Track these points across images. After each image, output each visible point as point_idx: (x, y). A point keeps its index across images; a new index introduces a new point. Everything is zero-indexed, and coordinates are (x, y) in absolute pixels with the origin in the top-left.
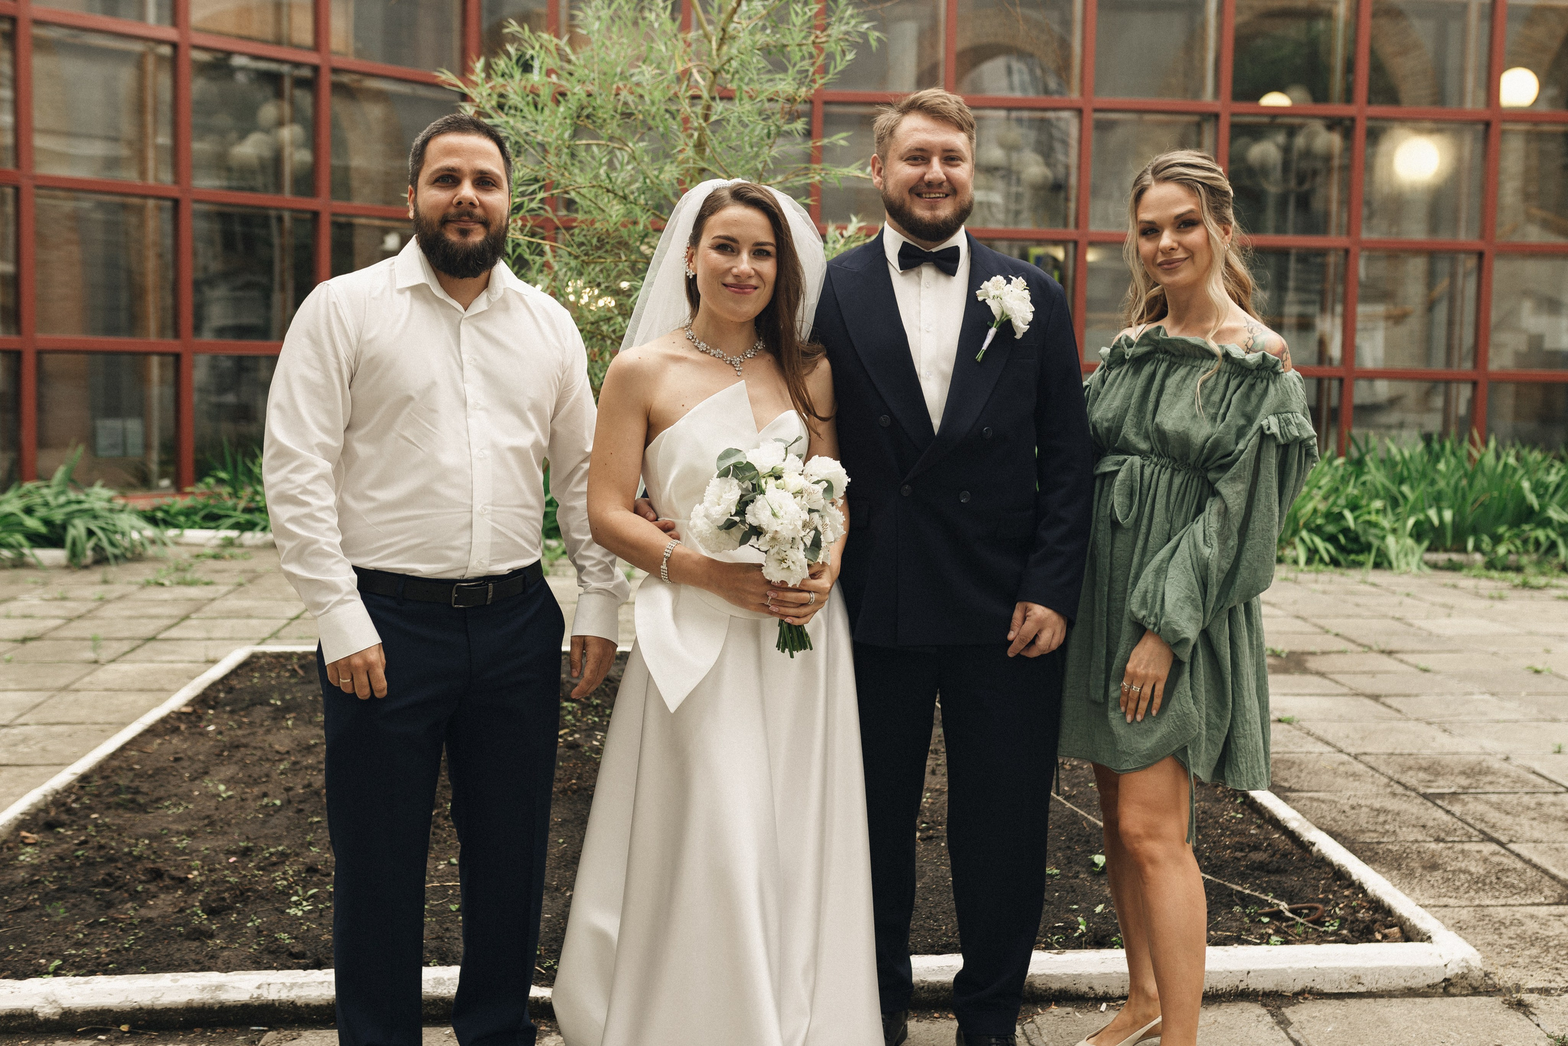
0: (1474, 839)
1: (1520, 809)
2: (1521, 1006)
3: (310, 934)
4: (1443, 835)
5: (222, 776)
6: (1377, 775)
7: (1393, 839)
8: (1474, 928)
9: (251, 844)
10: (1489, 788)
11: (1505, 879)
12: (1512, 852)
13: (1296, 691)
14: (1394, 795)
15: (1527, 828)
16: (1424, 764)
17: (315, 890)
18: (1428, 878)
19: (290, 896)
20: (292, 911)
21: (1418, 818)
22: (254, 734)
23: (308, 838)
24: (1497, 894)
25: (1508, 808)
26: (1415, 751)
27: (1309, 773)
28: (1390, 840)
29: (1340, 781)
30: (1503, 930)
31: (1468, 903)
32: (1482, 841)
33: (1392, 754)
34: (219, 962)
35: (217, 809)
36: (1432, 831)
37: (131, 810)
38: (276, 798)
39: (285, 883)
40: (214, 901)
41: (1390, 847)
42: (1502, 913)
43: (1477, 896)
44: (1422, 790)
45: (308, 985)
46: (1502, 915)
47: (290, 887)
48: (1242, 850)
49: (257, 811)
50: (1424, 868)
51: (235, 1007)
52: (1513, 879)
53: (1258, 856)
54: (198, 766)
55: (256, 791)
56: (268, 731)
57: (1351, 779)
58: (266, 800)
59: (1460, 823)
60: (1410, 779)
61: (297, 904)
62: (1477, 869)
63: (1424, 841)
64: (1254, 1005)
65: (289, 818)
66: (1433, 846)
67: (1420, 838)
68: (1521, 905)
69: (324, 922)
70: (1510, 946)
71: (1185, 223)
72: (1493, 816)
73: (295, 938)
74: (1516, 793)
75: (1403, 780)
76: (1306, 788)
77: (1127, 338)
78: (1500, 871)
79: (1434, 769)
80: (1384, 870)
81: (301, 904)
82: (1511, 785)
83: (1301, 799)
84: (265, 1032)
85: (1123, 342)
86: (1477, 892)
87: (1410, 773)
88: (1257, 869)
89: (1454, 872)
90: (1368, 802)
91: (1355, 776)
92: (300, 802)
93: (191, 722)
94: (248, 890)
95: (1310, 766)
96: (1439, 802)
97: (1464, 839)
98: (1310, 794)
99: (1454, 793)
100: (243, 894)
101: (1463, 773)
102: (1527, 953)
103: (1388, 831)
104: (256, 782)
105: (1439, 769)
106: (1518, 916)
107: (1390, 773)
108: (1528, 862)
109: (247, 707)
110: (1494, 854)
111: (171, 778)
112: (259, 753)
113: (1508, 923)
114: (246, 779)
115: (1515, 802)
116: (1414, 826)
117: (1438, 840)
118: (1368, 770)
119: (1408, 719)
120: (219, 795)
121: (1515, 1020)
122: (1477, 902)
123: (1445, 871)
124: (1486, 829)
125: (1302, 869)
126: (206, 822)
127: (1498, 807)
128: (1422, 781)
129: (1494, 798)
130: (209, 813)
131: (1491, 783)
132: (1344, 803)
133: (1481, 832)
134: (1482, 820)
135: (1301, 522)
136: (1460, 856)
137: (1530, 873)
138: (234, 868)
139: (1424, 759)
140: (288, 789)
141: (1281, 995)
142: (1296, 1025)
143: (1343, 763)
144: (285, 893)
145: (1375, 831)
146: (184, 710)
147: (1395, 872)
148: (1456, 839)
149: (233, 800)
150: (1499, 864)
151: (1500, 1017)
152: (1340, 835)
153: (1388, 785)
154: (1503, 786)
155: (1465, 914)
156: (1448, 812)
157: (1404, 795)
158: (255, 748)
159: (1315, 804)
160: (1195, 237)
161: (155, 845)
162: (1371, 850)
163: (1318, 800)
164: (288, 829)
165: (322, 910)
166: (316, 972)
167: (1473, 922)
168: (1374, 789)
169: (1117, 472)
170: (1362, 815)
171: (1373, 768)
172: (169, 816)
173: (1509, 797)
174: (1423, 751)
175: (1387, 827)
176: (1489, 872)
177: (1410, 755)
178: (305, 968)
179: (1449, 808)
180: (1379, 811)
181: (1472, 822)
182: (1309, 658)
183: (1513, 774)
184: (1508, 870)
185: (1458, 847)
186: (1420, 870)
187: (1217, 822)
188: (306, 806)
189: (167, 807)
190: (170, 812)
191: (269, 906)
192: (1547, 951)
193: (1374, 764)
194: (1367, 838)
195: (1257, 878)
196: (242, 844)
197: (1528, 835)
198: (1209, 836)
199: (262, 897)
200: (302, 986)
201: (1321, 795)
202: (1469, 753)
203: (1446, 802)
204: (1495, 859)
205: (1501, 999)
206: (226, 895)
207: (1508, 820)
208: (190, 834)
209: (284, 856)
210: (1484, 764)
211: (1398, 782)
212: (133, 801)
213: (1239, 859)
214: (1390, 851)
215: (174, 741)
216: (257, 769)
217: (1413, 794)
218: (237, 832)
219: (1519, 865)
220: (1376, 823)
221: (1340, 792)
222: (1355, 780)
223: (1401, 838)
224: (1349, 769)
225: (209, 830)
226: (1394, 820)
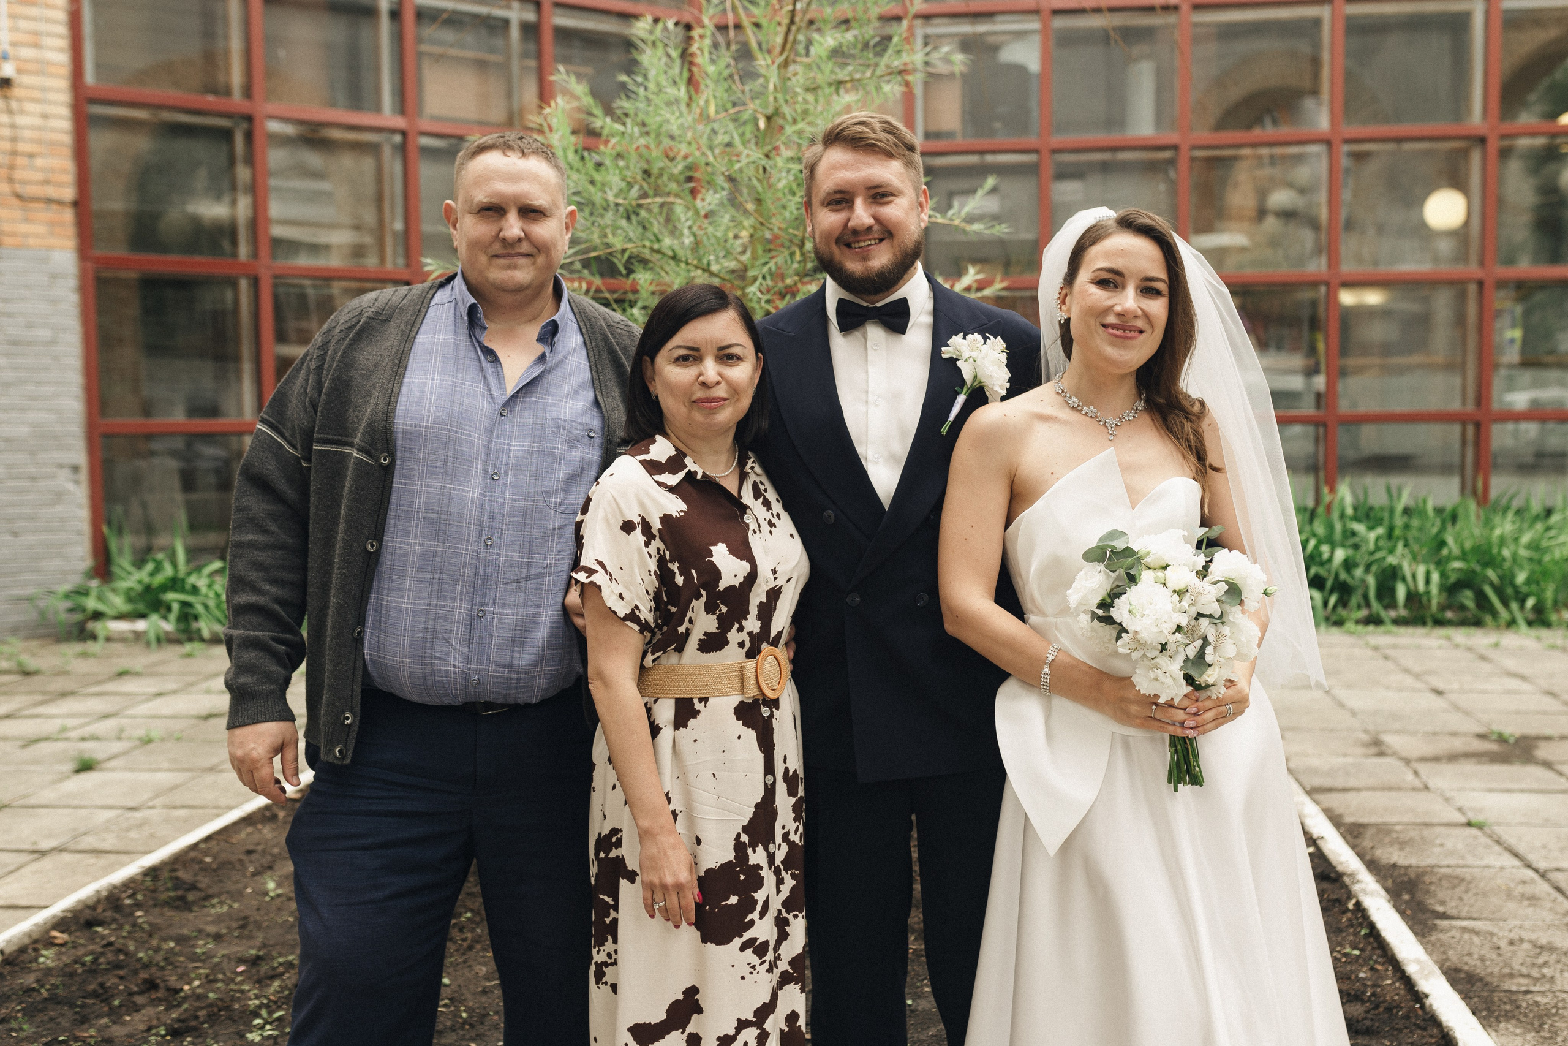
6: (1560, 899)
7: (1547, 986)
9: (261, 953)
19: (256, 1018)
20: (249, 1039)
27: (1476, 894)
28: (1542, 989)
29: (1511, 905)
35: (258, 909)
37: (177, 908)
39: (258, 1002)
40: (183, 1020)
41: (1539, 998)
57: (1526, 903)
61: (259, 1028)
76: (1463, 914)
80: (1518, 1031)
81: (262, 1028)
83: (1452, 927)
90: (1534, 937)
91: (1533, 899)
94: (225, 1008)
95: (1482, 884)
103: (1544, 976)
111: (234, 872)
118: (1553, 891)
120: (266, 894)
126: (241, 923)
130: (248, 913)
132: (1503, 933)
143: (1524, 882)
144: (252, 1015)
145: (1528, 976)
147: (1530, 1036)
149: (280, 899)
152: (1481, 979)
159: (1466, 936)
161: (178, 949)
162: (1512, 1002)
168: (1548, 917)
170: (1519, 954)
171: (1559, 889)
172: (210, 915)
175: (1545, 971)
180: (1542, 948)
189: (213, 906)
190: (213, 911)
191: (231, 1031)
193: (1562, 884)
194: (1513, 985)
196: (251, 952)
206: (202, 1013)
208: (217, 938)
212: (182, 898)
214: (1537, 1004)
215: (265, 831)
220: (1533, 965)
221: (1505, 920)
222: (1529, 906)
223: (1558, 987)
224: (1528, 890)
225: (236, 933)
226: (1558, 962)
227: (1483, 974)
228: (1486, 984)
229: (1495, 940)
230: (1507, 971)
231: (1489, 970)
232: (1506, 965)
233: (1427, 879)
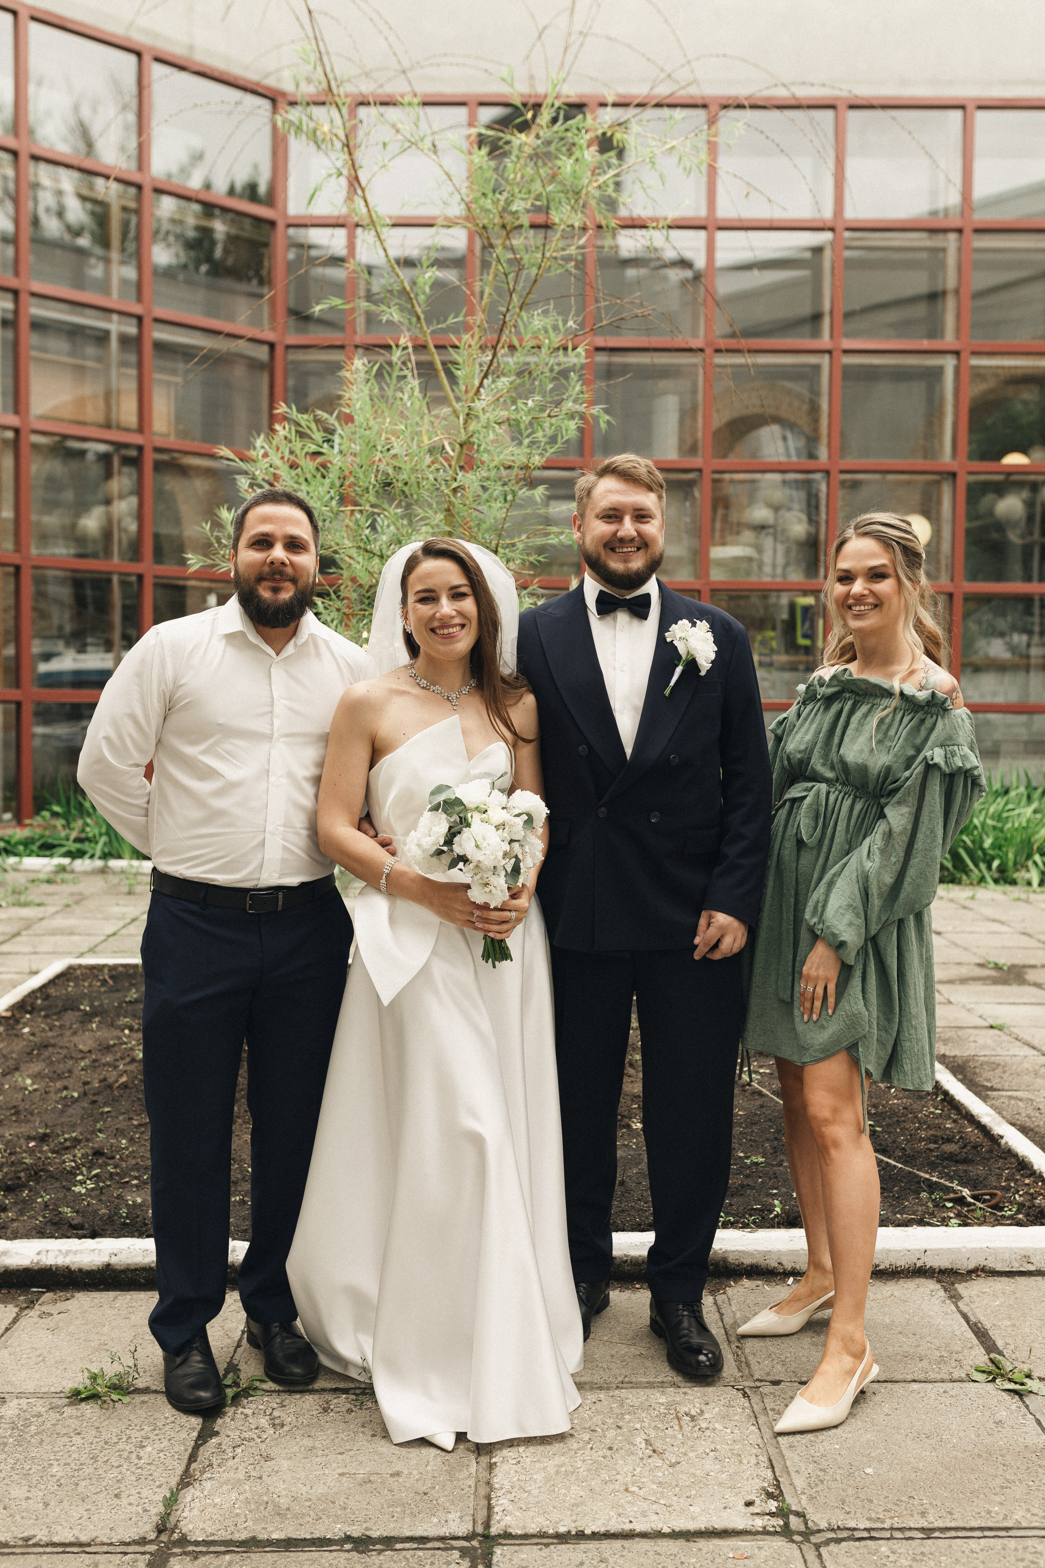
3: (90, 1209)
5: (30, 1072)
9: (48, 1131)
13: (1012, 1001)
17: (98, 1171)
19: (76, 1175)
20: (77, 1189)
22: (61, 1035)
23: (98, 1126)
27: (1012, 1074)
34: (9, 1231)
35: (23, 1100)
38: (74, 1090)
39: (73, 1164)
40: (10, 1179)
45: (81, 1252)
47: (78, 1167)
48: (935, 1142)
49: (57, 1102)
51: (18, 1270)
53: (949, 1148)
54: (11, 1063)
55: (59, 1085)
56: (75, 1033)
58: (65, 1093)
61: (82, 1183)
64: (930, 1281)
65: (83, 1108)
69: (103, 1198)
71: (876, 575)
73: (77, 1212)
76: (1006, 1087)
77: (821, 678)
81: (85, 1183)
84: (43, 1293)
85: (816, 682)
88: (946, 1159)
92: (94, 1094)
93: (9, 1025)
94: (42, 1170)
95: (1014, 1067)
98: (1009, 1093)
100: (37, 1173)
104: (60, 1077)
109: (60, 1012)
112: (64, 1052)
114: (51, 1075)
120: (26, 1089)
125: (988, 1160)
126: (12, 1111)
130: (16, 1103)
135: (1035, 847)
138: (31, 1152)
140: (86, 1083)
141: (956, 1272)
142: (966, 1299)
144: (72, 1173)
146: (4, 1014)
149: (38, 1093)
158: (61, 1048)
159: (1013, 1102)
160: (885, 587)
163: (1016, 1098)
164: (82, 1118)
165: (101, 1189)
166: (89, 1241)
169: (805, 797)
178: (80, 1237)
182: (1029, 971)
187: (916, 1117)
188: (100, 1098)
191: (57, 1184)
195: (946, 1167)
196: (40, 1131)
199: (52, 1176)
200: (76, 1253)
201: (1019, 1094)
206: (22, 1174)
209: (76, 1141)
213: (931, 1150)
216: (61, 1066)
218: (38, 1120)
225: (14, 1118)
233: (971, 1064)
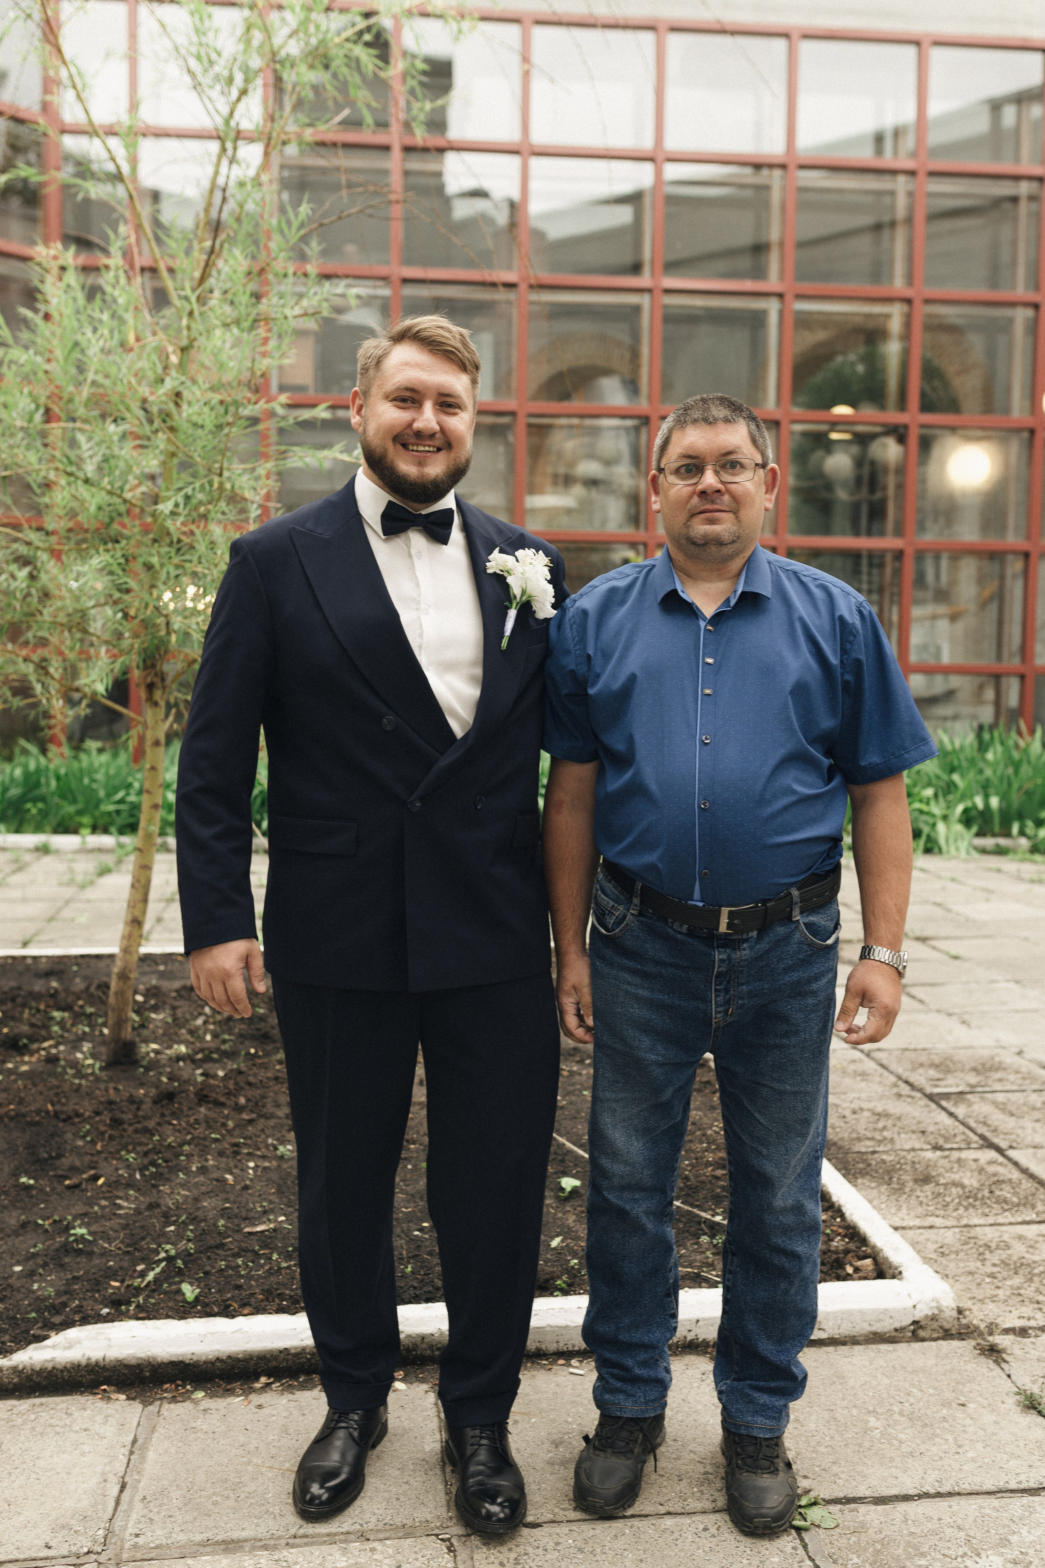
0: (973, 1145)
1: (1025, 1109)
2: (993, 1352)
4: (941, 1142)
6: (886, 1073)
7: (889, 1147)
8: (957, 1253)
10: (998, 1086)
11: (998, 1193)
12: (1009, 1159)
14: (899, 1096)
15: (1029, 1131)
16: (937, 1062)
18: (918, 1193)
21: (919, 1122)
24: (987, 1210)
25: (1013, 1108)
26: (929, 1046)
28: (886, 1149)
29: (847, 1081)
30: (987, 1255)
31: (955, 1223)
32: (981, 1148)
33: (906, 1049)
36: (931, 1138)
41: (884, 1157)
42: (989, 1234)
43: (966, 1214)
44: (929, 1090)
46: (989, 1237)
50: (916, 1181)
52: (1006, 1192)
57: (859, 1078)
59: (961, 1127)
60: (919, 1078)
62: (970, 1180)
63: (922, 1150)
66: (929, 1155)
67: (917, 1146)
68: (1011, 1224)
70: (992, 1276)
72: (997, 1118)
74: (1023, 1091)
75: (911, 1080)
78: (994, 1183)
79: (945, 1066)
80: (873, 1185)
82: (1020, 1082)
86: (966, 1209)
87: (921, 1071)
89: (946, 1185)
90: (870, 1105)
96: (944, 1103)
97: (963, 1146)
99: (961, 1093)
101: (974, 1069)
102: (1009, 1283)
103: (885, 1139)
105: (951, 1065)
106: (1006, 1237)
107: (900, 1071)
108: (1025, 1171)
110: (991, 1162)
113: (993, 1245)
115: (1021, 1101)
116: (913, 1132)
117: (936, 1148)
118: (879, 1068)
119: (930, 1010)
121: (985, 1370)
122: (964, 1222)
123: (938, 1184)
124: (988, 1135)
127: (1002, 1108)
128: (931, 1080)
129: (1000, 1097)
131: (1000, 1080)
133: (982, 1137)
134: (985, 1123)
136: (956, 1165)
137: (1027, 1185)
139: (937, 1054)
143: (854, 1061)
145: (872, 1139)
147: (884, 1188)
148: (955, 1146)
150: (995, 1175)
151: (969, 1367)
152: (835, 1144)
153: (895, 1085)
154: (1013, 1083)
155: (950, 1237)
156: (951, 1114)
157: (910, 1096)
167: (958, 1246)
168: (880, 1089)
170: (863, 1121)
171: (883, 1066)
173: (1014, 1097)
174: (938, 1046)
175: (885, 1134)
176: (982, 1185)
177: (924, 1050)
179: (953, 1110)
180: (880, 1115)
181: (973, 1124)
183: (1024, 1070)
184: (1003, 1182)
185: (956, 1155)
186: (911, 1184)
192: (1031, 1280)
193: (885, 1062)
194: (862, 1147)
197: (1028, 1140)
198: (693, 1151)
202: (983, 1047)
203: (952, 1103)
204: (992, 1169)
205: (973, 1343)
207: (1010, 1123)
210: (997, 1059)
211: (907, 1082)
214: (884, 1161)
217: (918, 1095)
219: (1015, 1175)
220: (875, 1129)
221: (845, 1093)
222: (863, 1080)
223: (898, 1147)
224: (859, 1067)
226: (894, 1126)
227: (836, 1139)
228: (840, 1148)
229: (840, 1110)
230: (854, 1135)
231: (840, 1136)
232: (853, 1131)
